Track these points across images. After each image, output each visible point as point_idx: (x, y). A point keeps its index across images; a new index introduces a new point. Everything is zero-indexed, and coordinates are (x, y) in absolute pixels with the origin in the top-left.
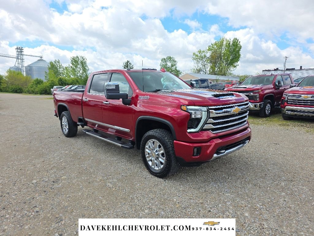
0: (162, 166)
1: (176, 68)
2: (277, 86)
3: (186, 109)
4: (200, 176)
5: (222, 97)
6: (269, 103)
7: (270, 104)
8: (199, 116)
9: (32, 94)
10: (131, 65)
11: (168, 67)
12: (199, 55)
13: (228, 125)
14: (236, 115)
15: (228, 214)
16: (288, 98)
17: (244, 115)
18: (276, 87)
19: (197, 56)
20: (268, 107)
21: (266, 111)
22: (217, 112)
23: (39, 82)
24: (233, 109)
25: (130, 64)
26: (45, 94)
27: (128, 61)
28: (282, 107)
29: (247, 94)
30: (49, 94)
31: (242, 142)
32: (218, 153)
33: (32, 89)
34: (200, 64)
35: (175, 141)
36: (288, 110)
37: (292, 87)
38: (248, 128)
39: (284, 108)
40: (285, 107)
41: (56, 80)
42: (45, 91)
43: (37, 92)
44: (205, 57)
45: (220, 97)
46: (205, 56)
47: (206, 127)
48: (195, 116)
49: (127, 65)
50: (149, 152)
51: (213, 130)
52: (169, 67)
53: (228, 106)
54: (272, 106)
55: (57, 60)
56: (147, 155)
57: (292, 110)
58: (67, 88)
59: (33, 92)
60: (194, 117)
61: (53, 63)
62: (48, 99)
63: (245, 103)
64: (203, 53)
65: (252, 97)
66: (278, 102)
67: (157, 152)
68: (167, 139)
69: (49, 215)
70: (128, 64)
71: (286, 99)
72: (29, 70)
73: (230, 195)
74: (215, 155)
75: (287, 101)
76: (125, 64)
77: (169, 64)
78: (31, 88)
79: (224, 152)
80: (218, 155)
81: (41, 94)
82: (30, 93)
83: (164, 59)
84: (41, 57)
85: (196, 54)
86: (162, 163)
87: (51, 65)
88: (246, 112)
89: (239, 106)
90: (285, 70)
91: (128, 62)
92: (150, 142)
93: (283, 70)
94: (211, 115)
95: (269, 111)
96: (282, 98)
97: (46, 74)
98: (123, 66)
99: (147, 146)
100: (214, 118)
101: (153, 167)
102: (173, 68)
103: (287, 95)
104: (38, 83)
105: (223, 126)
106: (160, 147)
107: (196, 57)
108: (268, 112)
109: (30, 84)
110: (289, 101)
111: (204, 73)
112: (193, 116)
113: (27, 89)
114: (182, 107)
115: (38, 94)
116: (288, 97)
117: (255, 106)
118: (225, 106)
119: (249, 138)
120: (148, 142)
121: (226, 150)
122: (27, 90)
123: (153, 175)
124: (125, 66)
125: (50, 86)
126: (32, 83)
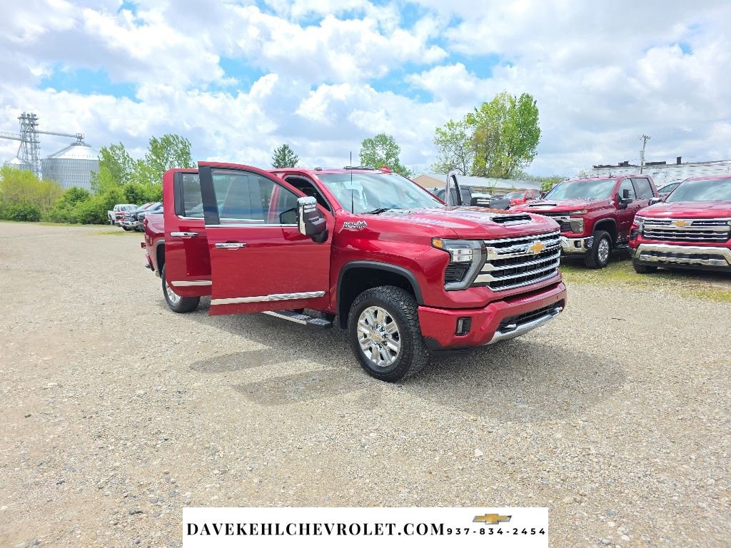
0: (394, 358)
1: (397, 160)
2: (622, 202)
3: (441, 246)
4: (468, 378)
5: (510, 223)
6: (606, 237)
7: (608, 240)
8: (466, 259)
9: (63, 222)
10: (293, 156)
11: (379, 158)
12: (449, 133)
13: (520, 276)
14: (537, 257)
15: (525, 435)
16: (643, 227)
17: (552, 258)
18: (620, 203)
19: (444, 134)
20: (603, 245)
21: (600, 255)
22: (500, 250)
23: (78, 196)
24: (530, 245)
25: (289, 152)
26: (95, 224)
27: (284, 145)
28: (632, 246)
29: (559, 218)
30: (103, 224)
31: (549, 310)
32: (503, 329)
33: (64, 212)
34: (452, 153)
35: (420, 307)
36: (644, 252)
37: (654, 202)
38: (559, 283)
39: (637, 248)
40: (639, 245)
41: (121, 191)
42: (93, 216)
43: (75, 218)
44: (463, 138)
45: (505, 223)
46: (463, 136)
47: (480, 279)
48: (459, 258)
49: (284, 155)
50: (367, 332)
51: (493, 284)
52: (381, 160)
53: (521, 239)
54: (612, 245)
55: (119, 145)
56: (362, 337)
57: (652, 253)
58: (149, 209)
59: (66, 219)
60: (457, 261)
61: (108, 150)
62: (104, 233)
63: (555, 233)
64: (458, 128)
65: (568, 226)
66: (624, 236)
67: (382, 331)
68: (403, 306)
69: (190, 445)
70: (286, 152)
71: (641, 229)
72: (52, 168)
73: (527, 406)
74: (498, 335)
75: (643, 233)
76: (278, 154)
77: (381, 153)
78: (60, 210)
79: (515, 329)
80: (504, 334)
81: (85, 222)
82: (57, 222)
83: (370, 140)
84: (81, 138)
85: (443, 130)
86: (393, 352)
87: (104, 157)
88: (555, 252)
89: (542, 239)
90: (644, 164)
91: (285, 147)
92: (368, 312)
93: (640, 165)
94: (490, 257)
95: (606, 256)
96: (632, 227)
97: (94, 177)
98: (274, 157)
99: (361, 321)
100: (495, 263)
101: (374, 361)
102: (390, 160)
103: (641, 220)
104: (77, 199)
105: (513, 277)
106: (388, 320)
107: (441, 137)
108: (603, 257)
109: (57, 200)
110: (646, 234)
111: (461, 173)
112: (455, 259)
113: (51, 213)
114: (435, 242)
115: (76, 222)
116: (645, 223)
117: (576, 243)
118: (515, 240)
119: (561, 303)
120: (364, 312)
121: (518, 324)
122: (51, 215)
123: (375, 377)
124: (279, 157)
125: (106, 204)
126: (63, 199)
